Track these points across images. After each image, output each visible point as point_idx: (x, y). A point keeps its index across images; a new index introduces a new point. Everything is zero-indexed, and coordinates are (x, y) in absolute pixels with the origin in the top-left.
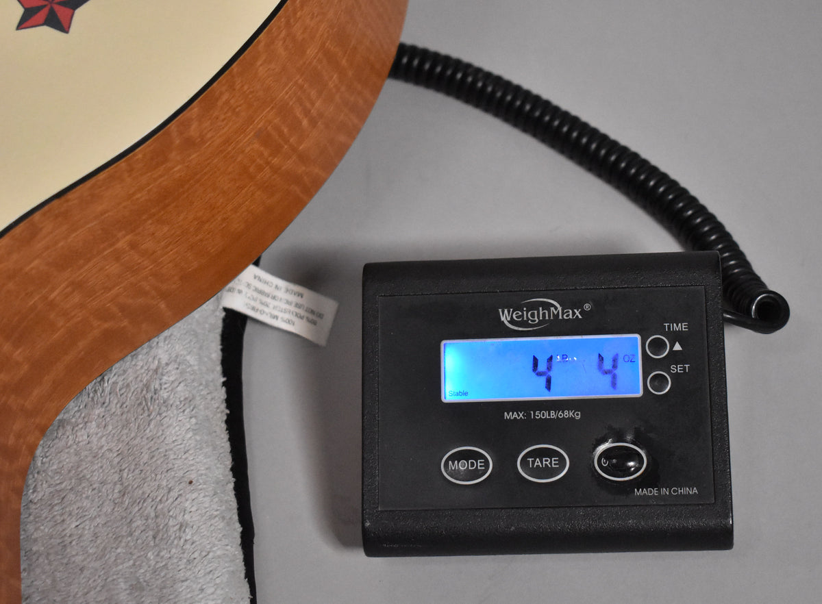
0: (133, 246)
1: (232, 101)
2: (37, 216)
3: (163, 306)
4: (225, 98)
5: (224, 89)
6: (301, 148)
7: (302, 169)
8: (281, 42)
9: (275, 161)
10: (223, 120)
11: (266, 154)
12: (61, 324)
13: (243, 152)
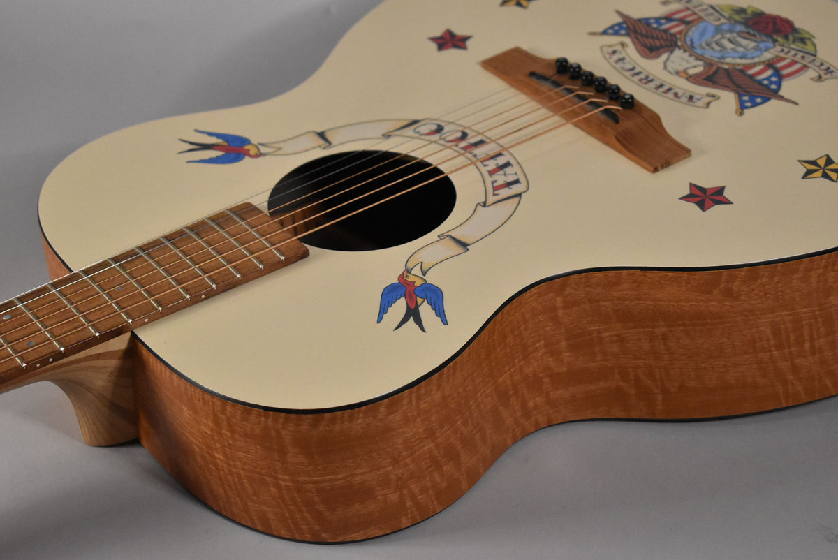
0: (664, 338)
1: (767, 287)
2: (624, 273)
3: (660, 397)
4: (764, 280)
5: (766, 274)
6: (796, 361)
7: (790, 377)
8: (816, 275)
9: (776, 353)
10: (756, 295)
11: (772, 342)
12: (598, 359)
13: (758, 327)
